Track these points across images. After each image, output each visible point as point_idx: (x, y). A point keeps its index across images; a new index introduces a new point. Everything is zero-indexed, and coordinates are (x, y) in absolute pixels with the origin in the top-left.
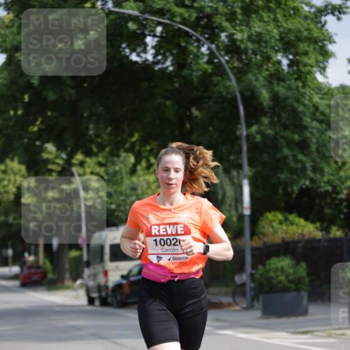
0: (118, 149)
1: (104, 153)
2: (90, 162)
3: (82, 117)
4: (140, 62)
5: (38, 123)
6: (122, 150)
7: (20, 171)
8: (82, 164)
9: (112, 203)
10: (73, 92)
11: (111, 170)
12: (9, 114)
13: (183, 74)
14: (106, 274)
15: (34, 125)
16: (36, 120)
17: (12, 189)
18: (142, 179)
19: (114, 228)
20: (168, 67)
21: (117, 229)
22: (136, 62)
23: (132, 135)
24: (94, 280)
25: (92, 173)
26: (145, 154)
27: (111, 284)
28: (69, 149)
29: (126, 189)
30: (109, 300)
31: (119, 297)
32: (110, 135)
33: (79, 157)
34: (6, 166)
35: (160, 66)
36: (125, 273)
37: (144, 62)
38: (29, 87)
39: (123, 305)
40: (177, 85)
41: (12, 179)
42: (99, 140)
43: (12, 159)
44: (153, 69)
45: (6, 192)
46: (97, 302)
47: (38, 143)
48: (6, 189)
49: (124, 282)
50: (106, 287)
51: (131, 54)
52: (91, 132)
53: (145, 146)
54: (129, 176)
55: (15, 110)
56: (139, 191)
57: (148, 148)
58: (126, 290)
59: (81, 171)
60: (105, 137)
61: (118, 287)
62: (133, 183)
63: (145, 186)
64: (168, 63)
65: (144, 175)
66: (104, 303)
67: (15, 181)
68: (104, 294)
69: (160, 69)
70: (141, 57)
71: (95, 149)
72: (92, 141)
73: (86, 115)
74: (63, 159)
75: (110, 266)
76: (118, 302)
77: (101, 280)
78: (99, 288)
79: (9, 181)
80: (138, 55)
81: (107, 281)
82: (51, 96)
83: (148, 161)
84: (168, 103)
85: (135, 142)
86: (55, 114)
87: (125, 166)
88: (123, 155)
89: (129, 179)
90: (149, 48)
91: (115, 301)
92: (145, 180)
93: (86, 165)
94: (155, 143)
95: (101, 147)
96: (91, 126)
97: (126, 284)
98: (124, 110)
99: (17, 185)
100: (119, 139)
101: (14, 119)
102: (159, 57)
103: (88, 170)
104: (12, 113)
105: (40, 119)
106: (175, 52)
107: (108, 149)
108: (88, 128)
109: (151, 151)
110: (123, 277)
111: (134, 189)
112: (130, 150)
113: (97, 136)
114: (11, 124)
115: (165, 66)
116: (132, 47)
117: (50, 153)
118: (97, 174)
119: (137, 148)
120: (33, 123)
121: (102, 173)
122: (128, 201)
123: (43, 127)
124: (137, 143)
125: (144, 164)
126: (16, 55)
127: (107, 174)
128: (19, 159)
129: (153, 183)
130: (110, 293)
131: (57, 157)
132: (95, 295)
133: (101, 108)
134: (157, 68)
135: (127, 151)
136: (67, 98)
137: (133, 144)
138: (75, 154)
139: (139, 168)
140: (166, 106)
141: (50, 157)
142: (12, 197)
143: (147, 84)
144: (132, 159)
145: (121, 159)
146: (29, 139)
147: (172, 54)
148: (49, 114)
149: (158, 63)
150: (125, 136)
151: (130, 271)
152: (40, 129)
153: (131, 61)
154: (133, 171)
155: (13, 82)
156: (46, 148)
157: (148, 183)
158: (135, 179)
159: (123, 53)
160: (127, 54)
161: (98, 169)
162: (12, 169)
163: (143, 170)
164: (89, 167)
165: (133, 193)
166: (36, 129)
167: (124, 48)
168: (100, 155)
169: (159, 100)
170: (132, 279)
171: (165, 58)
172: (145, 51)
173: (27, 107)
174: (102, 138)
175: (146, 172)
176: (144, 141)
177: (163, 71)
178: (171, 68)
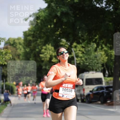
0: (90, 42)
1: (84, 43)
2: (79, 46)
3: (77, 29)
4: (100, 7)
5: (59, 31)
6: (92, 42)
7: (52, 49)
8: (75, 47)
9: (87, 62)
10: (73, 19)
11: (87, 50)
12: (48, 27)
13: (117, 12)
14: (84, 90)
15: (58, 31)
16: (59, 29)
17: (48, 56)
18: (99, 53)
19: (88, 72)
20: (111, 9)
21: (89, 73)
22: (98, 7)
23: (96, 36)
24: (79, 92)
25: (79, 50)
26: (101, 43)
27: (86, 94)
28: (71, 41)
29: (93, 57)
30: (85, 100)
31: (89, 99)
32: (87, 36)
33: (75, 44)
34: (46, 47)
35: (108, 9)
36: (91, 90)
37: (101, 7)
38: (56, 16)
39: (90, 102)
40: (114, 16)
41: (49, 52)
42: (83, 38)
43: (49, 45)
44: (105, 10)
45: (46, 57)
46: (80, 101)
47: (59, 38)
48: (46, 56)
49: (91, 93)
50: (84, 95)
51: (97, 4)
52: (80, 35)
53: (101, 40)
54: (94, 52)
55: (51, 25)
56: (98, 58)
57: (102, 41)
58: (92, 96)
59: (75, 49)
60: (85, 37)
61: (88, 95)
62: (96, 55)
63: (100, 56)
64: (111, 8)
65: (100, 51)
66: (83, 101)
67: (50, 53)
68: (83, 98)
69: (108, 10)
70: (100, 5)
71: (81, 41)
72: (80, 38)
73: (78, 28)
74: (68, 45)
75: (86, 87)
76: (88, 101)
77: (82, 92)
78: (81, 96)
79: (47, 53)
80: (99, 5)
81: (84, 93)
82: (65, 20)
83: (102, 46)
84: (110, 23)
85: (97, 39)
86: (66, 27)
87: (93, 48)
88: (92, 44)
89: (94, 53)
90: (104, 2)
91: (87, 101)
92: (100, 54)
93: (77, 47)
94: (105, 39)
95: (84, 40)
96: (80, 32)
97: (92, 94)
98: (93, 26)
99: (50, 54)
100: (91, 37)
101: (50, 29)
102: (108, 6)
103: (78, 49)
104: (49, 26)
105: (60, 29)
106: (114, 3)
107: (86, 41)
108: (78, 33)
109: (103, 43)
110: (90, 91)
111: (96, 57)
112: (95, 42)
113: (82, 36)
114: (49, 31)
115: (110, 9)
116: (97, 1)
117: (63, 42)
118: (81, 51)
119: (98, 41)
120: (57, 31)
121: (83, 51)
122: (93, 62)
123: (61, 32)
124: (98, 39)
125: (100, 47)
126: (52, 4)
127: (85, 51)
128: (51, 45)
129: (103, 55)
130: (85, 97)
131: (66, 44)
132: (79, 98)
133: (84, 25)
134: (106, 9)
135: (93, 42)
136: (71, 21)
137: (96, 40)
138: (73, 43)
139: (98, 49)
140: (109, 25)
141: (63, 44)
142: (48, 59)
143: (102, 16)
144: (95, 46)
145: (91, 45)
146: (56, 37)
147: (113, 4)
148: (64, 27)
149: (107, 8)
150: (93, 36)
151: (93, 89)
152: (60, 33)
153: (97, 7)
154: (96, 50)
155: (50, 14)
156: (62, 40)
157: (101, 55)
158: (96, 53)
159: (93, 4)
160: (95, 4)
161: (82, 49)
162: (48, 48)
163: (99, 50)
164: (78, 48)
165: (95, 58)
166: (58, 33)
167: (94, 2)
168: (83, 43)
169: (107, 22)
170: (94, 92)
171: (110, 6)
172: (102, 3)
173: (55, 24)
174: (84, 37)
175: (101, 50)
176: (100, 38)
177: (109, 11)
178: (112, 10)
